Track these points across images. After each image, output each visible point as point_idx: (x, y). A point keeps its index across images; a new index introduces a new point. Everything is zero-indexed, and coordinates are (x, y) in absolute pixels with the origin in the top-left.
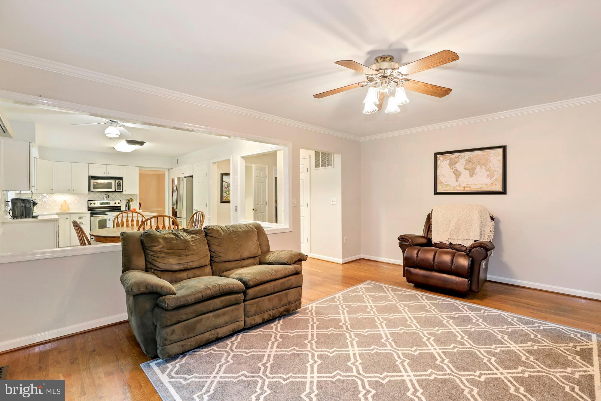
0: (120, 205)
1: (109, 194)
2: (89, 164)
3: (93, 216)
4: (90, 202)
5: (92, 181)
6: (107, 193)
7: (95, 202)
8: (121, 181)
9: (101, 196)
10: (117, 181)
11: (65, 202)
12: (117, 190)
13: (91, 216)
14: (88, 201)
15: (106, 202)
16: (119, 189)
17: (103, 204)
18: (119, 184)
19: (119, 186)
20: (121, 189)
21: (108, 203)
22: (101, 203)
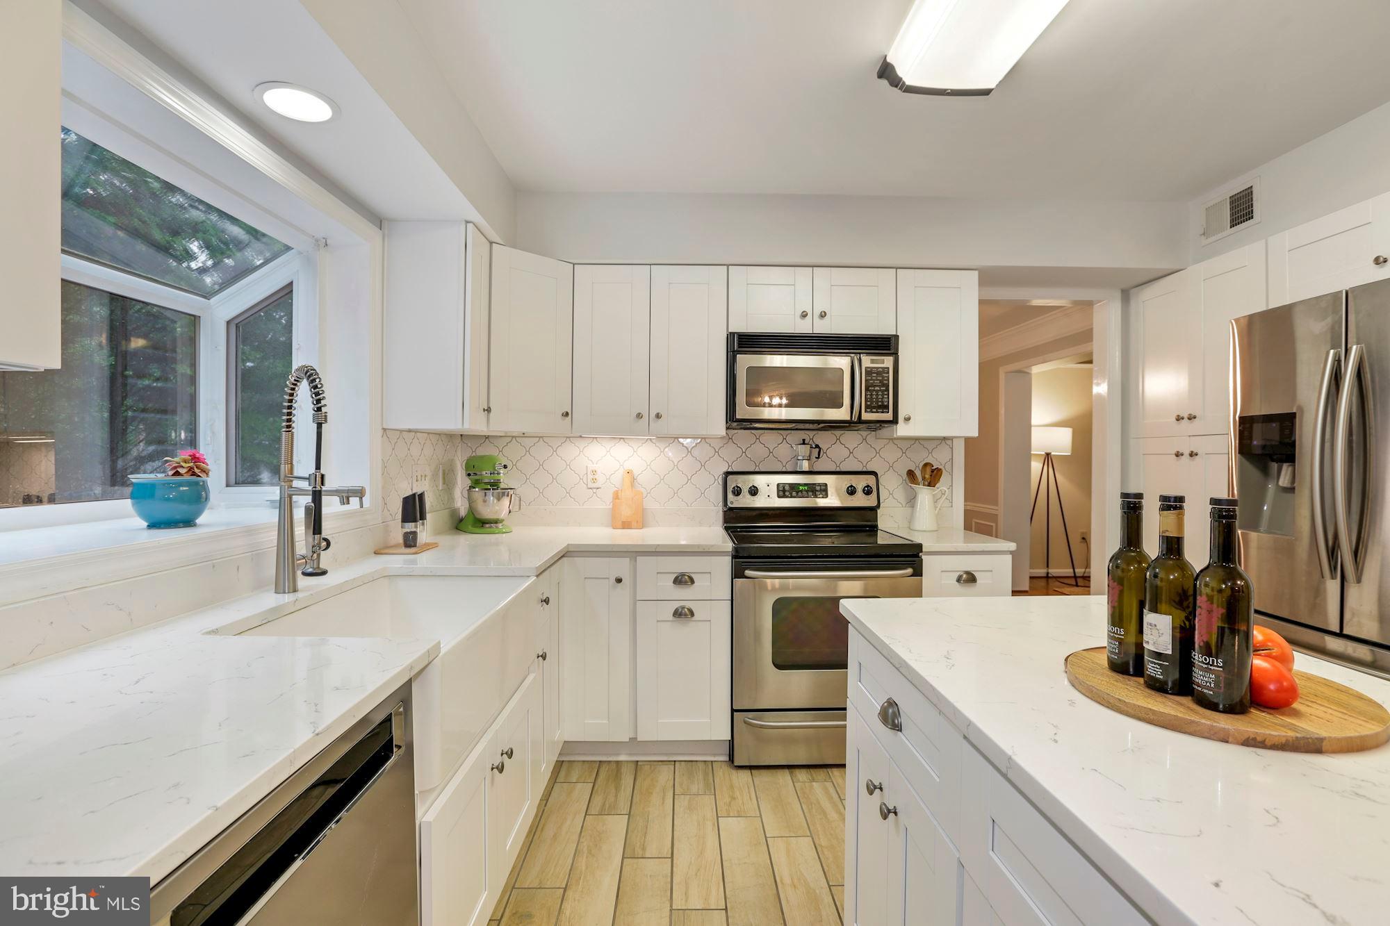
0: (875, 504)
1: (823, 439)
2: (728, 266)
3: (748, 573)
4: (733, 482)
5: (745, 361)
6: (811, 434)
7: (760, 481)
8: (888, 362)
9: (786, 448)
10: (867, 361)
11: (631, 476)
12: (866, 416)
13: (737, 573)
14: (728, 474)
15: (805, 485)
16: (879, 407)
17: (794, 494)
18: (875, 375)
19: (877, 391)
20: (887, 407)
21: (815, 490)
22: (784, 491)
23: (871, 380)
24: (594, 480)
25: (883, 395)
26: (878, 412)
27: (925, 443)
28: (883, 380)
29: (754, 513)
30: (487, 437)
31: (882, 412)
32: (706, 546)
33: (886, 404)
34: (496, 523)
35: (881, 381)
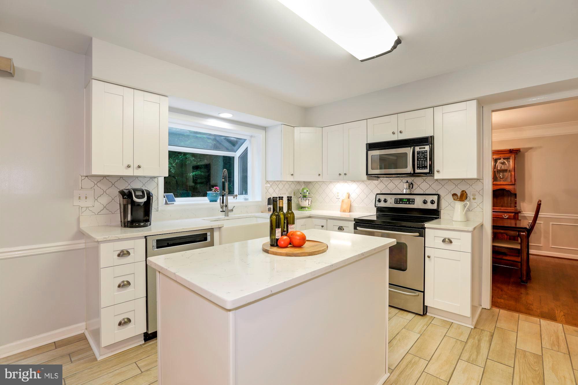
0: (437, 208)
2: (367, 119)
3: (358, 228)
4: (379, 197)
5: (371, 153)
7: (388, 197)
8: (428, 148)
9: (402, 184)
10: (417, 149)
11: (348, 195)
12: (417, 171)
13: (355, 228)
14: (377, 194)
15: (406, 199)
16: (422, 167)
17: (401, 202)
18: (421, 154)
19: (422, 160)
20: (427, 167)
21: (409, 201)
22: (397, 201)
23: (419, 156)
24: (338, 196)
25: (425, 162)
26: (422, 169)
27: (468, 181)
28: (425, 155)
29: (387, 209)
30: (310, 182)
31: (424, 169)
32: (347, 218)
33: (426, 165)
34: (305, 208)
35: (424, 156)
